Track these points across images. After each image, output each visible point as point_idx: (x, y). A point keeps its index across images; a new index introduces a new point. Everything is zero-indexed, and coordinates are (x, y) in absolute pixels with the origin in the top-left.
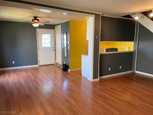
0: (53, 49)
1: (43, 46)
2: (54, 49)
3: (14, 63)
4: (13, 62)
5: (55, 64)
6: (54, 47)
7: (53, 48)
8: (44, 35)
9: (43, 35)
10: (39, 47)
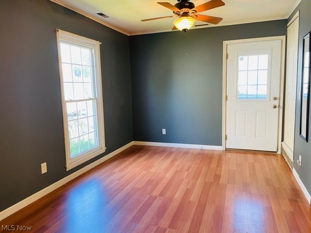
0: (276, 103)
1: (242, 90)
2: (278, 101)
3: (165, 133)
4: (163, 130)
5: (279, 152)
6: (278, 97)
7: (275, 99)
8: (245, 58)
9: (242, 59)
10: (227, 97)
